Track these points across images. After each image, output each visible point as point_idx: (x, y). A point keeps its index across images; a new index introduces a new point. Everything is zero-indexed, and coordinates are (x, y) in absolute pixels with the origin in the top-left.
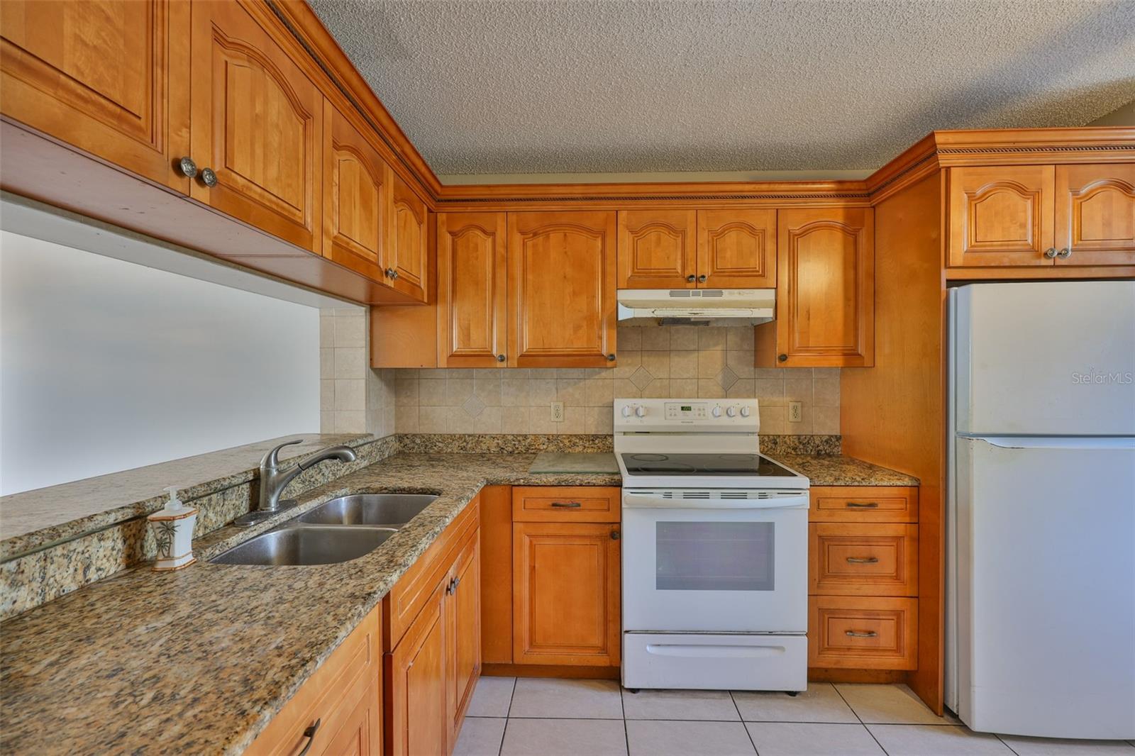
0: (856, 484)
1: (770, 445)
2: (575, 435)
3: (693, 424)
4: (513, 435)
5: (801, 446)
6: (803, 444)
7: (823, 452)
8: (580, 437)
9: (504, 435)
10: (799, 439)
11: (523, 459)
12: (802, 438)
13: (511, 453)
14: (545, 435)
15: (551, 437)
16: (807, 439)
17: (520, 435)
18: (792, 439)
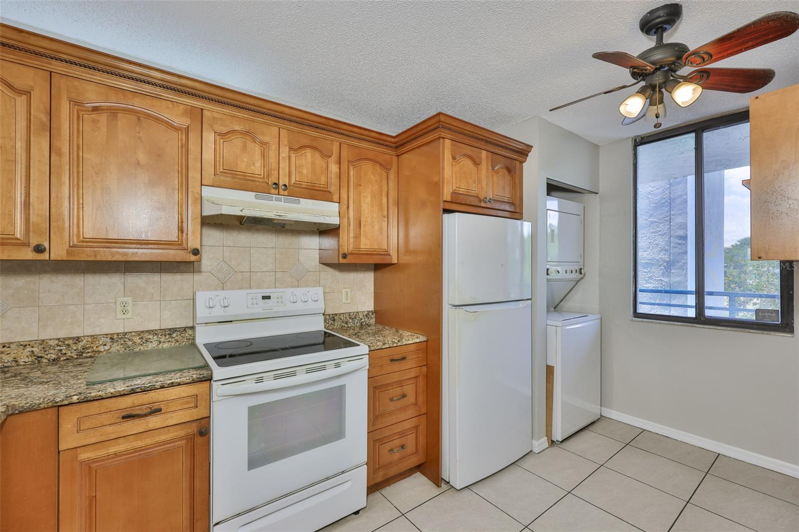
0: (395, 345)
1: (330, 322)
2: (148, 331)
3: (273, 310)
4: (58, 339)
5: (351, 321)
6: (352, 319)
7: (365, 323)
8: (154, 332)
9: (43, 341)
10: (350, 315)
11: (75, 366)
12: (351, 314)
13: (55, 361)
14: (107, 335)
15: (115, 337)
16: (355, 315)
17: (69, 338)
18: (345, 316)
